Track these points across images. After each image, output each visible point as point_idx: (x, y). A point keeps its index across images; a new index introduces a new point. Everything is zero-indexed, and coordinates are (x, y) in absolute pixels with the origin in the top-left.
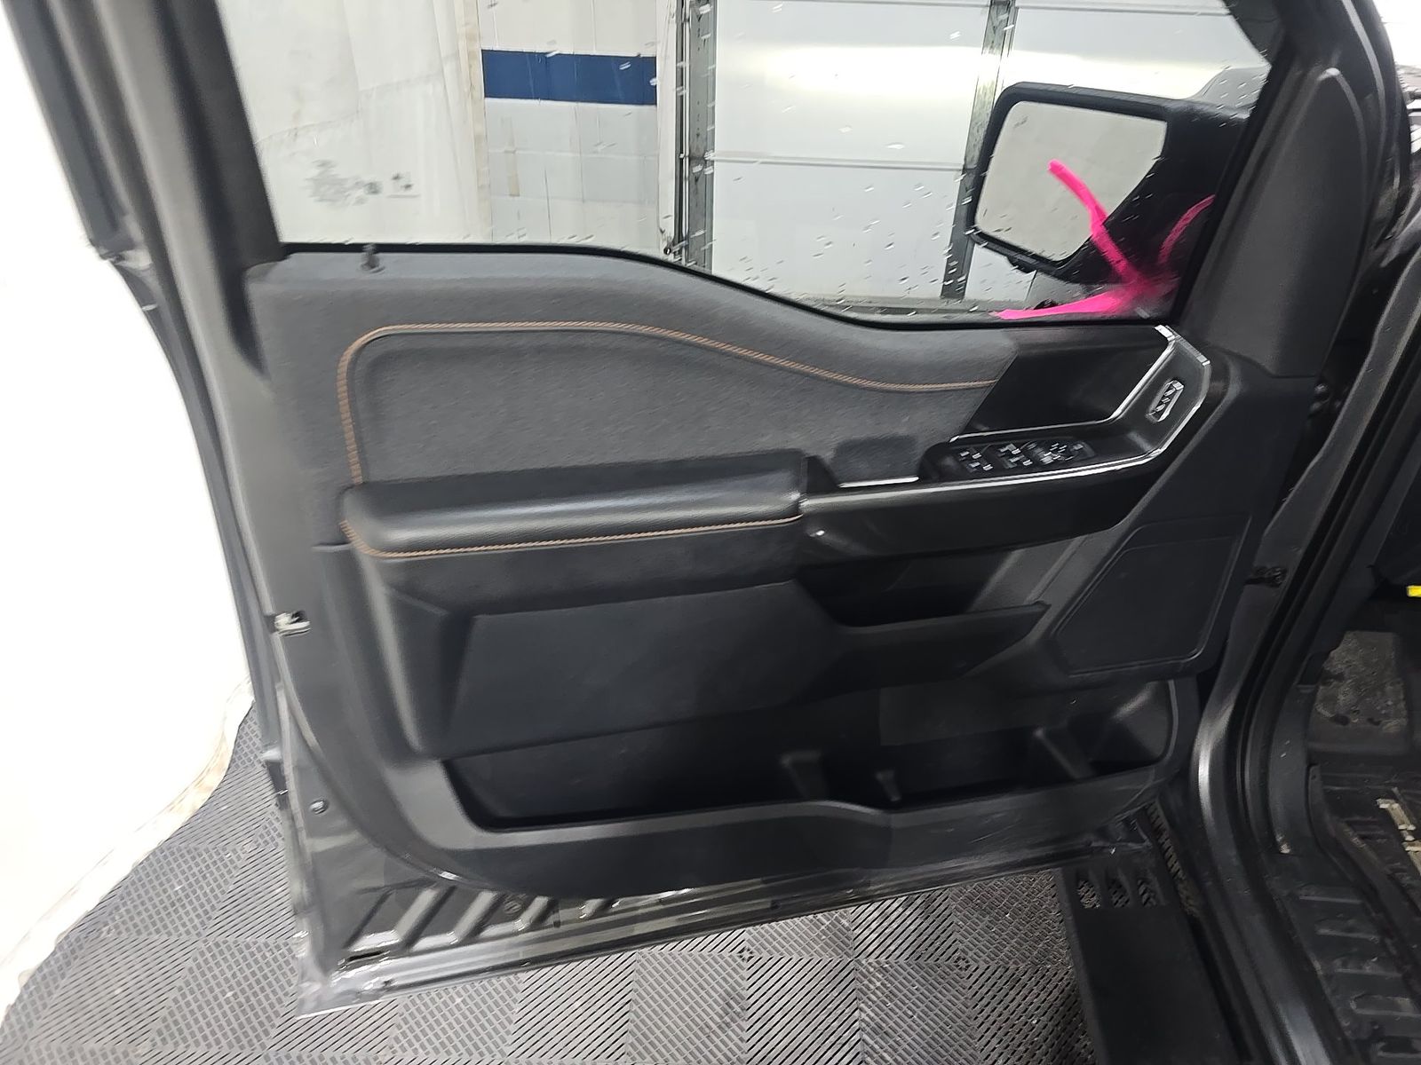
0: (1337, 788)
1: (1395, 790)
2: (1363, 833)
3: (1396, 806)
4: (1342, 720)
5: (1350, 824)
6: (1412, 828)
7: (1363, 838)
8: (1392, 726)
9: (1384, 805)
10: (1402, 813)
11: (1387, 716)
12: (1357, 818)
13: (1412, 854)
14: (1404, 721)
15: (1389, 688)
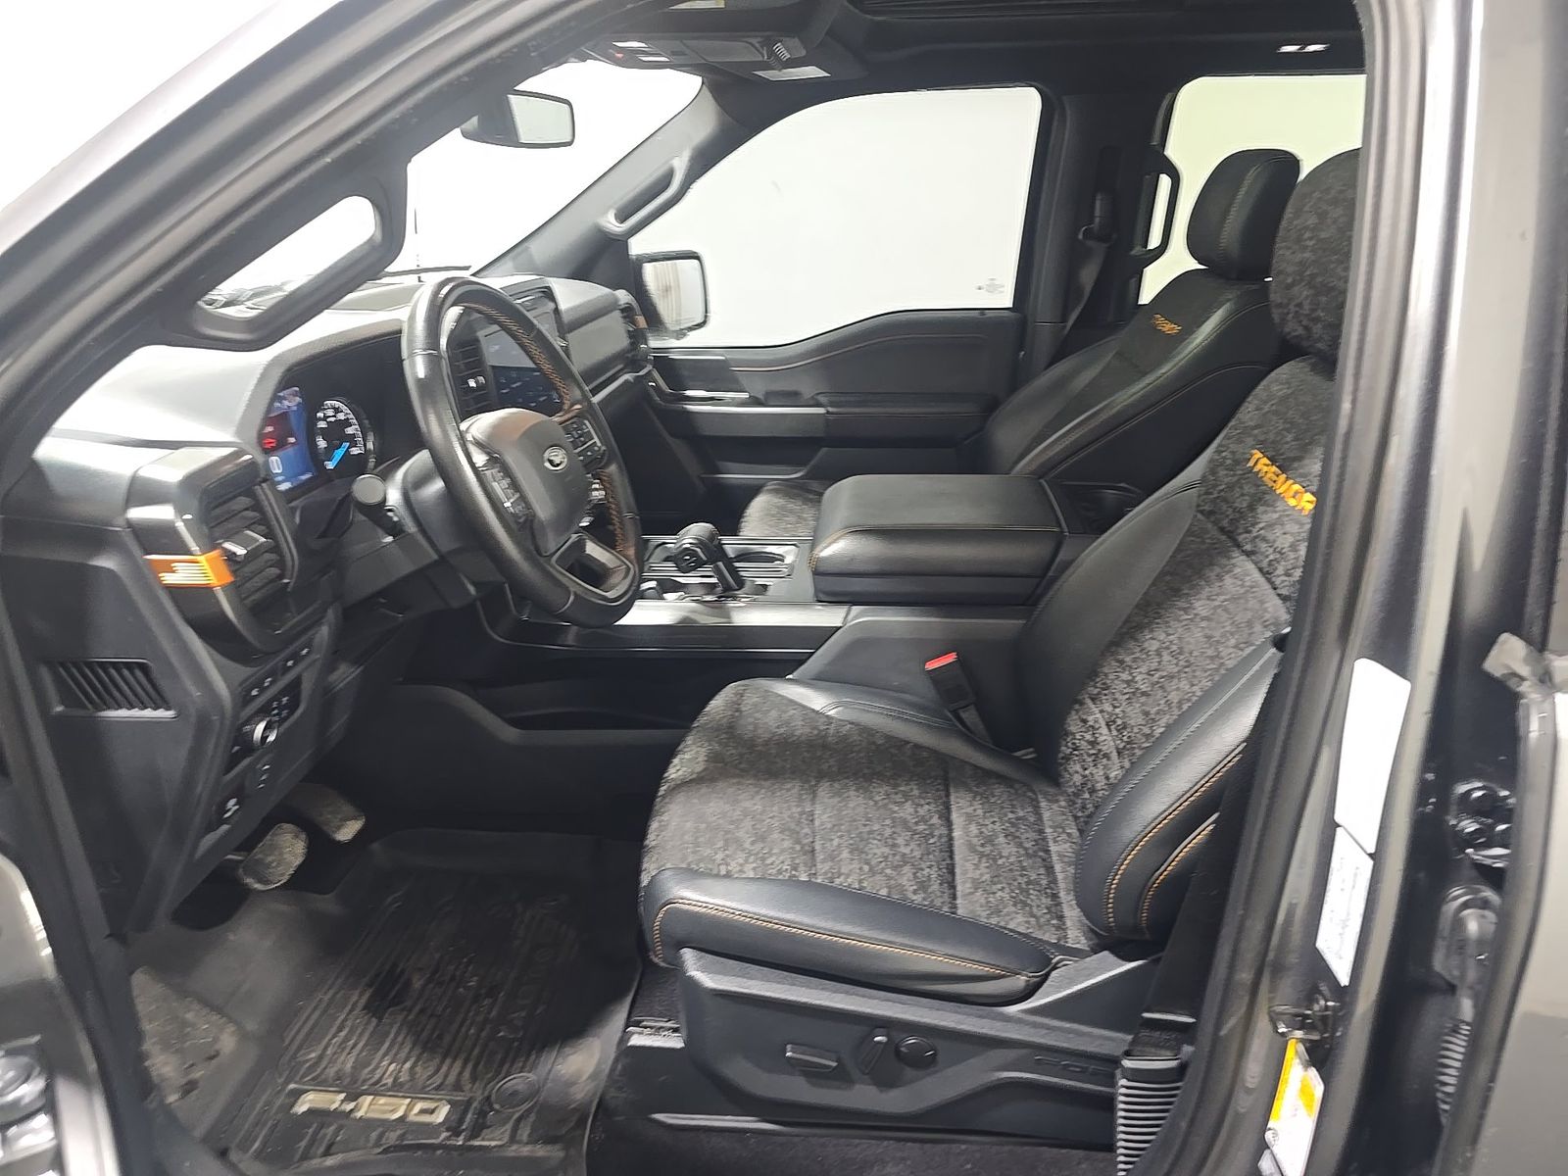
0: (256, 1145)
1: (292, 1086)
2: (322, 1150)
3: (310, 1096)
4: (189, 1087)
5: (305, 1157)
6: (342, 1096)
7: (327, 1153)
8: (228, 1042)
9: (301, 1108)
10: (322, 1096)
11: (216, 1040)
12: (303, 1144)
13: (371, 1115)
14: (231, 1028)
15: (189, 1016)
